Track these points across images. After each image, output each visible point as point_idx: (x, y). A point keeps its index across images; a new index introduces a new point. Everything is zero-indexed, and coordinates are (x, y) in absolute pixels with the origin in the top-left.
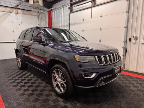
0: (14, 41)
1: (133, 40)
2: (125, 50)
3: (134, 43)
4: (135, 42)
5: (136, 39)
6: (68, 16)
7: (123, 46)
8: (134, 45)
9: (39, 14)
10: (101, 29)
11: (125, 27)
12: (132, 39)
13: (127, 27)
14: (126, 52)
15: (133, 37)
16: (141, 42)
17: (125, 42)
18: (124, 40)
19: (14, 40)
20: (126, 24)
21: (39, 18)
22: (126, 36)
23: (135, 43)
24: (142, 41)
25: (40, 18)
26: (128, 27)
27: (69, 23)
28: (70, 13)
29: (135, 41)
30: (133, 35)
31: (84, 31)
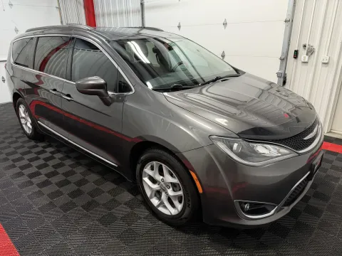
1: (303, 55)
2: (282, 80)
3: (305, 63)
4: (306, 60)
5: (311, 52)
7: (277, 70)
8: (305, 67)
10: (225, 24)
11: (286, 21)
12: (300, 53)
13: (290, 22)
14: (284, 83)
15: (305, 46)
16: (321, 61)
17: (284, 60)
18: (283, 53)
20: (290, 13)
22: (287, 44)
23: (307, 62)
24: (324, 57)
26: (292, 21)
29: (307, 57)
30: (304, 43)
31: (181, 27)
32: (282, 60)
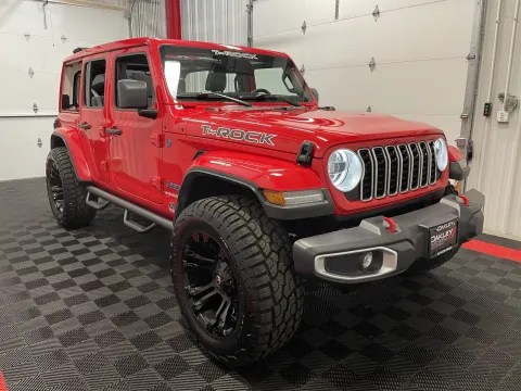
0: (36, 110)
1: (500, 113)
2: (466, 151)
3: (504, 123)
4: (505, 119)
5: (512, 105)
6: (245, 9)
8: (504, 131)
9: (130, 2)
10: (372, 65)
11: (469, 58)
12: (494, 108)
13: (476, 59)
14: (470, 156)
15: (502, 97)
17: (468, 118)
18: (466, 108)
19: (35, 106)
20: (476, 45)
21: (130, 19)
22: (471, 94)
23: (507, 123)
25: (133, 20)
26: (480, 58)
27: (249, 40)
29: (506, 114)
30: (501, 92)
32: (464, 119)
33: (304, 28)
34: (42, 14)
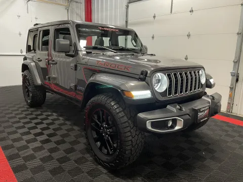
0: (22, 52)
2: (235, 78)
6: (124, 7)
7: (231, 70)
9: (68, 2)
10: (189, 36)
11: (238, 34)
13: (241, 34)
14: (237, 80)
18: (236, 57)
19: (21, 50)
20: (241, 28)
22: (239, 51)
25: (69, 11)
27: (127, 22)
28: (129, 3)
31: (155, 38)
32: (235, 62)
33: (154, 17)
34: (26, 6)
